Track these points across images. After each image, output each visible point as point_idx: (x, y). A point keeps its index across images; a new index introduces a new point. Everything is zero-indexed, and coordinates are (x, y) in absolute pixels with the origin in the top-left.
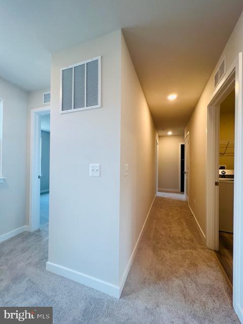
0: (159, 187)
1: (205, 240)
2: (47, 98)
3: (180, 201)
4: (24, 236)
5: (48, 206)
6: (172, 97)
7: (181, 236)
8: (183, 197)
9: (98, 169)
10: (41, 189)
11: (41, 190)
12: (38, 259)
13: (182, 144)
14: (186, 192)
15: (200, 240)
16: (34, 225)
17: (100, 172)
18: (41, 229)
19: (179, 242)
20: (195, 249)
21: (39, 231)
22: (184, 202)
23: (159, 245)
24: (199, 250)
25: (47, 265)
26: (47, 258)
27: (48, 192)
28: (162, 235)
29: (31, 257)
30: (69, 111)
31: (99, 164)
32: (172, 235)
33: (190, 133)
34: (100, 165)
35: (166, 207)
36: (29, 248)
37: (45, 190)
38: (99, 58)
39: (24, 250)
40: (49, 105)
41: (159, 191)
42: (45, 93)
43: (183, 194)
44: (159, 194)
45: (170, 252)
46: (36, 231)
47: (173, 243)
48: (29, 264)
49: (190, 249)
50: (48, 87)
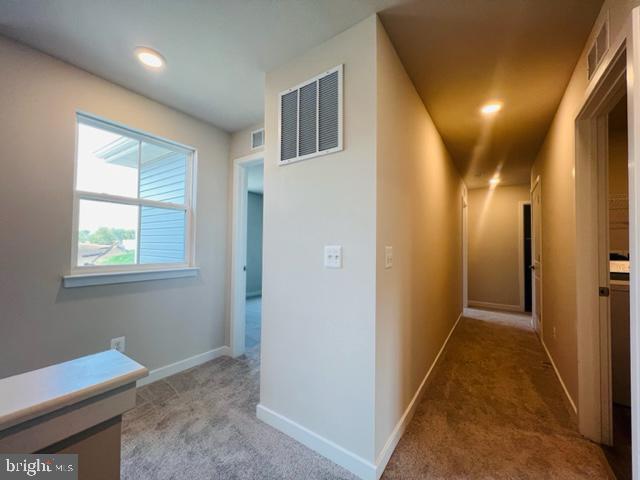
0: (469, 298)
1: (577, 416)
2: (258, 139)
3: (521, 331)
4: (223, 362)
5: (260, 319)
6: (491, 110)
7: (514, 401)
8: (530, 322)
9: (338, 254)
10: (248, 290)
11: (247, 292)
12: (244, 399)
13: (526, 202)
14: (537, 313)
15: (565, 418)
16: (237, 348)
17: (342, 261)
18: (247, 355)
19: (509, 412)
20: (548, 432)
21: (244, 357)
22: (530, 333)
23: (461, 412)
24: (558, 436)
25: (258, 410)
26: (258, 401)
27: (260, 296)
28: (469, 394)
29: (234, 395)
30: (292, 160)
31: (339, 247)
32: (492, 398)
33: (541, 179)
34: (341, 249)
35: (483, 339)
36: (232, 380)
37: (254, 292)
38: (339, 68)
39: (224, 383)
40: (262, 150)
41: (470, 306)
42: (255, 132)
43: (530, 315)
44: (469, 313)
45: (486, 428)
46: (240, 357)
47: (494, 413)
48: (232, 403)
49: (536, 431)
50: (260, 121)
